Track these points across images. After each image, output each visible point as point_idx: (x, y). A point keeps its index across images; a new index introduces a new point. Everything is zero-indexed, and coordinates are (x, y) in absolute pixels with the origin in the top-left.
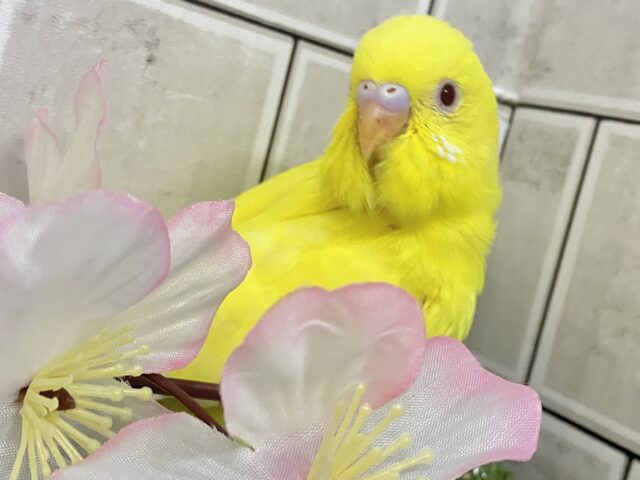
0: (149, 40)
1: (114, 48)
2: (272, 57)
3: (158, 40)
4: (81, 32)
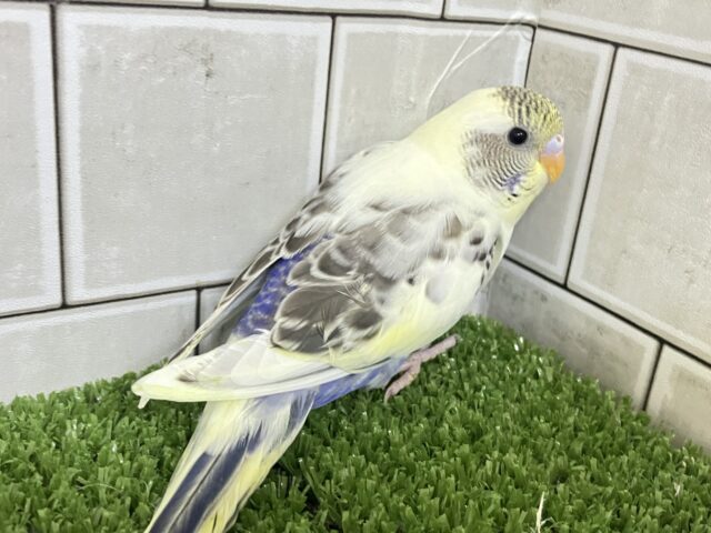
0: (204, 57)
2: (315, 39)
3: (212, 55)
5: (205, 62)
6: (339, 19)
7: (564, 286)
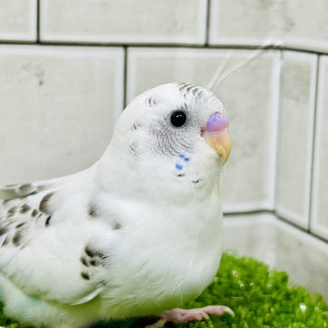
0: (38, 73)
2: (112, 61)
3: (43, 71)
5: (38, 75)
6: (130, 49)
7: (309, 232)
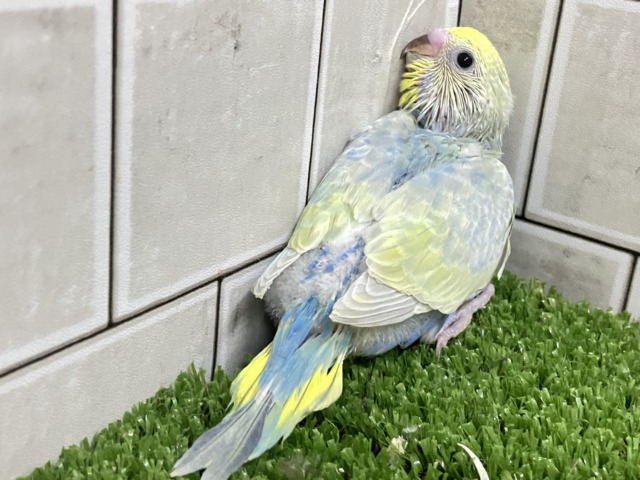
1: (211, 49)
4: (186, 46)
5: (234, 34)
7: (522, 218)
